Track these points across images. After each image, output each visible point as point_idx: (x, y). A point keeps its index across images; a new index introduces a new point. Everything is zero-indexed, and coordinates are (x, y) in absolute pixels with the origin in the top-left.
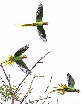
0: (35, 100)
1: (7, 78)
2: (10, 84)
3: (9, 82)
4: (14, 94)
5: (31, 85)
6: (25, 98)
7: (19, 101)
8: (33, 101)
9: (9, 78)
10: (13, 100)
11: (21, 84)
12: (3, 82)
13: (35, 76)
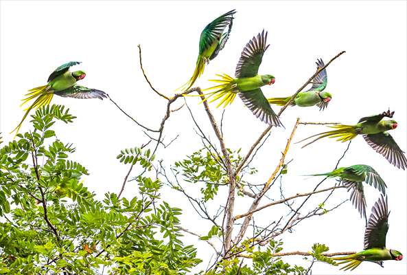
0: (298, 195)
1: (215, 127)
2: (222, 145)
3: (221, 140)
4: (235, 175)
5: (286, 150)
6: (266, 187)
7: (250, 195)
8: (292, 198)
9: (219, 128)
10: (231, 192)
11: (255, 145)
12: (205, 138)
13: (300, 121)
